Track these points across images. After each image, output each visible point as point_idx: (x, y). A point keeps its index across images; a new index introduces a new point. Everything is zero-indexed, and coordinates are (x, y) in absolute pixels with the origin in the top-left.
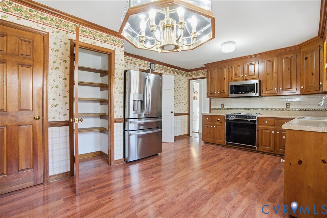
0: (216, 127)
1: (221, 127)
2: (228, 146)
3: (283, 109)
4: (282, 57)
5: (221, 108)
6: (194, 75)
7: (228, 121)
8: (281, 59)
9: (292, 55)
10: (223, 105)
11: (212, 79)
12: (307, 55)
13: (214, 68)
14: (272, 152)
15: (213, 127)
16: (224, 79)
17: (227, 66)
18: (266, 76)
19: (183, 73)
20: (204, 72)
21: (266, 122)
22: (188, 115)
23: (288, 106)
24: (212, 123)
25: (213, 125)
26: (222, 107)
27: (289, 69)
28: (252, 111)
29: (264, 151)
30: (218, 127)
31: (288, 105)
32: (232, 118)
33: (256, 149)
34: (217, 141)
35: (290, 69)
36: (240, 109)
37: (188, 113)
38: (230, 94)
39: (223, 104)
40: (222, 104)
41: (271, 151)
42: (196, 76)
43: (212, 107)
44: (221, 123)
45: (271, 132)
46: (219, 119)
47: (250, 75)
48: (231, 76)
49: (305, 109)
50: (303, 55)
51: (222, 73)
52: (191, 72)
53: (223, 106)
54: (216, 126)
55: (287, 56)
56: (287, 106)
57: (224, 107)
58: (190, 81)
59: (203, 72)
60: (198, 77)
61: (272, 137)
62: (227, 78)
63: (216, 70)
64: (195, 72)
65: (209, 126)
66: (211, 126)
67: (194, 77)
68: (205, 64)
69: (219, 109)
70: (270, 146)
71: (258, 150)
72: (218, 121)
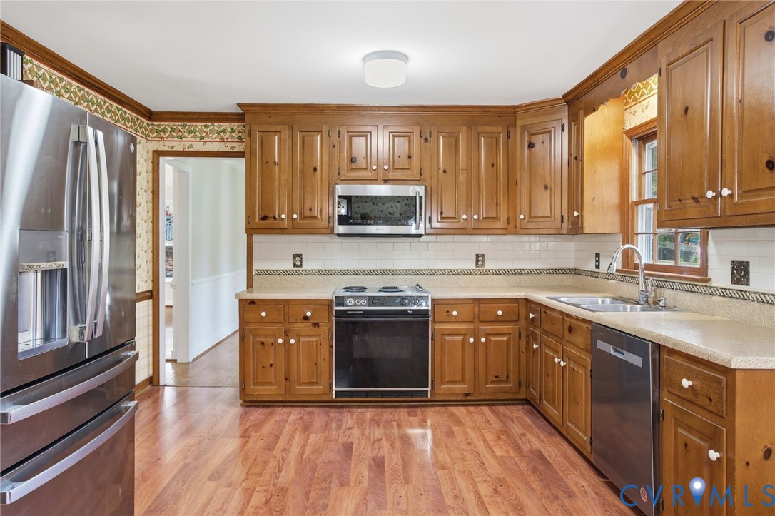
0: (298, 342)
1: (314, 339)
2: (340, 402)
3: (470, 270)
4: (481, 129)
5: (291, 267)
6: (180, 137)
7: (344, 319)
8: (477, 134)
9: (500, 129)
10: (298, 258)
11: (267, 163)
12: (533, 137)
13: (278, 128)
14: (469, 398)
15: (286, 342)
16: (312, 169)
17: (325, 128)
18: (440, 178)
19: (99, 105)
20: (224, 132)
21: (455, 313)
22: (151, 297)
23: (480, 263)
24: (281, 327)
25: (287, 334)
26: (295, 265)
27: (493, 166)
28: (393, 277)
29: (448, 398)
30: (302, 339)
31: (480, 258)
32: (355, 305)
33: (429, 396)
34: (302, 390)
35: (495, 165)
36: (356, 273)
37: (151, 292)
38: (338, 224)
39: (300, 256)
40: (295, 256)
41: (467, 395)
42: (188, 144)
43: (256, 266)
44: (316, 324)
45: (464, 342)
46: (309, 314)
47: (395, 169)
48: (336, 162)
49: (514, 270)
50: (522, 133)
51: (307, 147)
52: (164, 125)
53: (298, 263)
54: (298, 336)
55: (488, 129)
56: (477, 263)
57: (301, 266)
58: (161, 158)
59: (218, 132)
60: (198, 146)
61: (469, 354)
62: (326, 167)
63: (285, 134)
64: (185, 126)
65: (271, 340)
66: (280, 341)
67: (178, 146)
68: (240, 105)
69: (285, 272)
70: (463, 381)
71: (433, 399)
72: (306, 318)
